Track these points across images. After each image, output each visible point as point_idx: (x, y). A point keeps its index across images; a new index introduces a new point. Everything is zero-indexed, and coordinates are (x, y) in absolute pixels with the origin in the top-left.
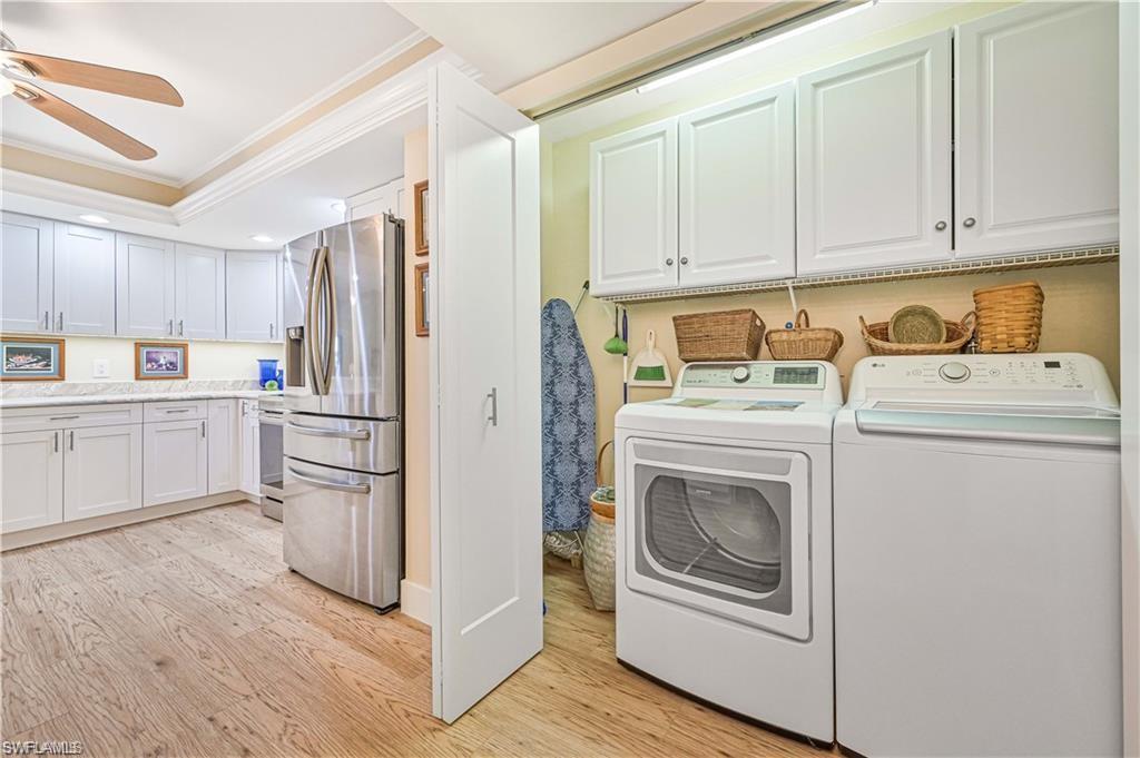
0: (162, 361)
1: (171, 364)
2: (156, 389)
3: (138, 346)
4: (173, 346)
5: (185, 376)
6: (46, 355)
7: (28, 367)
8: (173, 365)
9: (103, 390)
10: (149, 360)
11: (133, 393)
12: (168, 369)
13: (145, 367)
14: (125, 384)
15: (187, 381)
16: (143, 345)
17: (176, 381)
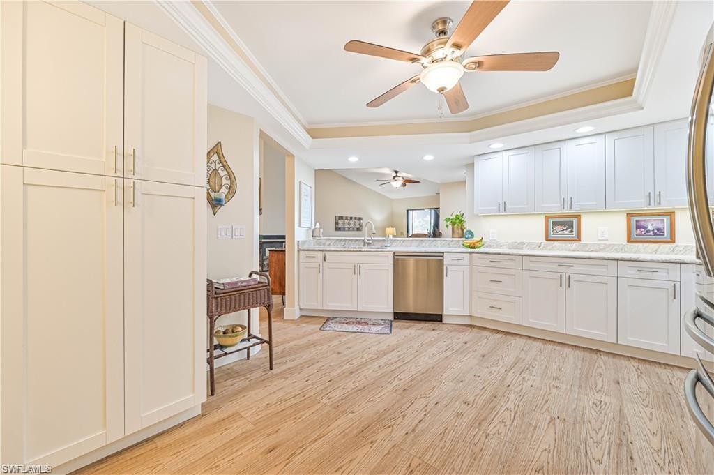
0: (650, 228)
1: (658, 230)
2: (645, 252)
3: (630, 216)
4: (659, 214)
5: (672, 240)
6: (570, 225)
7: (562, 232)
8: (660, 231)
9: (604, 249)
10: (638, 227)
11: (625, 252)
12: (655, 234)
13: (635, 232)
14: (619, 245)
15: (674, 245)
16: (633, 215)
17: (663, 245)
